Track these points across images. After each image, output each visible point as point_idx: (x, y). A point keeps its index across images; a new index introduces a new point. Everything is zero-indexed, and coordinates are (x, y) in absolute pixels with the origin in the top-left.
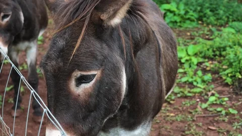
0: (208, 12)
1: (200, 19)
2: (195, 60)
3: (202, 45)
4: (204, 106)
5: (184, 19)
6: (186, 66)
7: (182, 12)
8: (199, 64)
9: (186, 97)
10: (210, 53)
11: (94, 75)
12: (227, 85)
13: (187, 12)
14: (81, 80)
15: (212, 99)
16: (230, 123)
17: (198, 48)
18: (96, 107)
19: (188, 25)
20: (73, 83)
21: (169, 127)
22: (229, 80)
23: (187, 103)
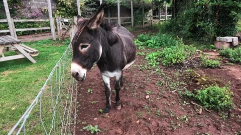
0: (164, 43)
1: (161, 45)
2: (155, 58)
3: (159, 53)
4: (154, 72)
5: (155, 45)
6: (152, 60)
7: (154, 43)
8: (156, 59)
9: (149, 69)
10: (161, 56)
11: (88, 45)
12: (164, 66)
13: (156, 43)
14: (83, 47)
15: (157, 70)
16: (161, 78)
17: (156, 54)
18: (88, 57)
19: (156, 47)
20: (80, 48)
21: (140, 78)
22: (165, 64)
23: (149, 71)
